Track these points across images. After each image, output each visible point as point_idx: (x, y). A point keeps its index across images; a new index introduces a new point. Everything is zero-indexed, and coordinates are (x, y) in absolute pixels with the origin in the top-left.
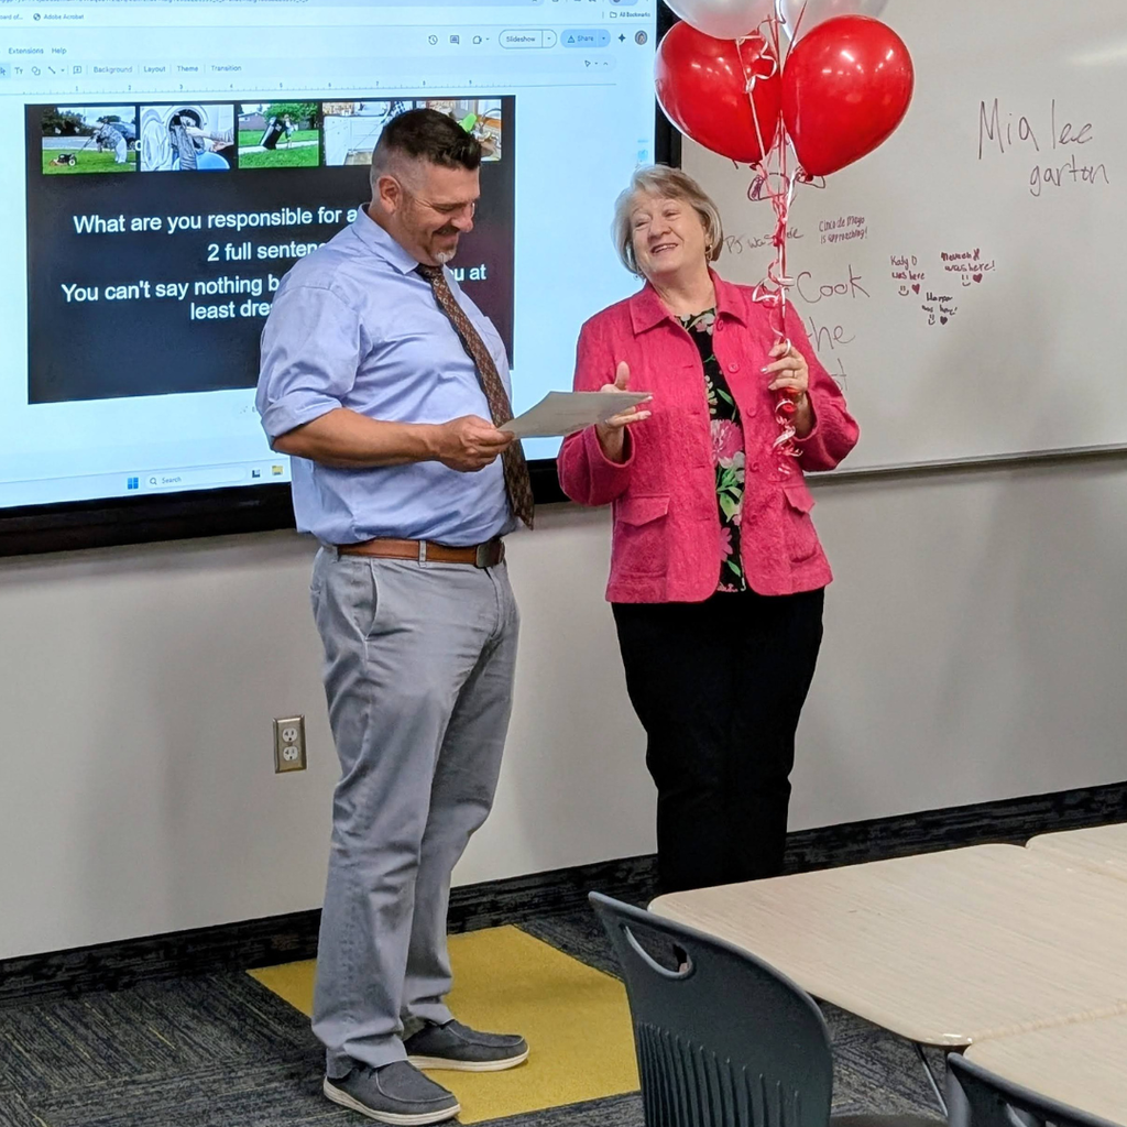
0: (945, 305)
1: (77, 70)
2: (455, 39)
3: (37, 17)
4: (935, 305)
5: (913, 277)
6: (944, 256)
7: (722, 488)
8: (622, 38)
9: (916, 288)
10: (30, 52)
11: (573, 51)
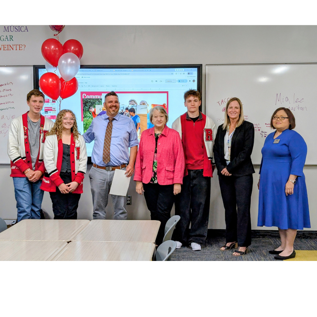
0: (266, 133)
1: (89, 86)
2: (156, 81)
3: (82, 77)
4: (263, 134)
5: (258, 128)
6: (266, 124)
7: (154, 165)
8: (190, 81)
9: (259, 130)
10: (81, 83)
11: (180, 83)
